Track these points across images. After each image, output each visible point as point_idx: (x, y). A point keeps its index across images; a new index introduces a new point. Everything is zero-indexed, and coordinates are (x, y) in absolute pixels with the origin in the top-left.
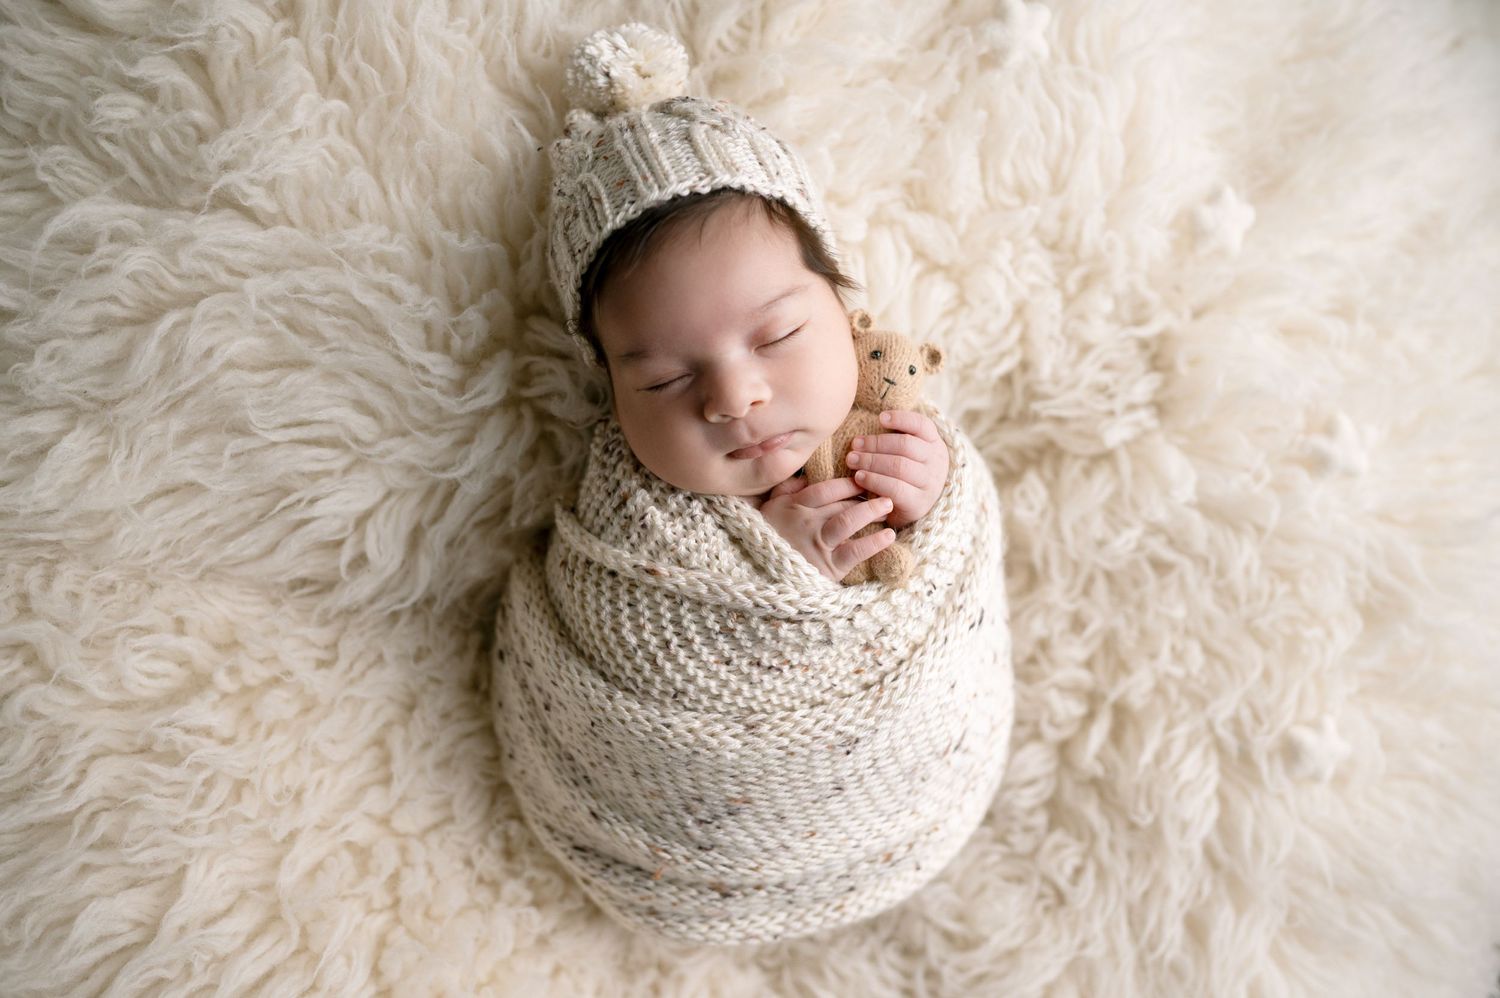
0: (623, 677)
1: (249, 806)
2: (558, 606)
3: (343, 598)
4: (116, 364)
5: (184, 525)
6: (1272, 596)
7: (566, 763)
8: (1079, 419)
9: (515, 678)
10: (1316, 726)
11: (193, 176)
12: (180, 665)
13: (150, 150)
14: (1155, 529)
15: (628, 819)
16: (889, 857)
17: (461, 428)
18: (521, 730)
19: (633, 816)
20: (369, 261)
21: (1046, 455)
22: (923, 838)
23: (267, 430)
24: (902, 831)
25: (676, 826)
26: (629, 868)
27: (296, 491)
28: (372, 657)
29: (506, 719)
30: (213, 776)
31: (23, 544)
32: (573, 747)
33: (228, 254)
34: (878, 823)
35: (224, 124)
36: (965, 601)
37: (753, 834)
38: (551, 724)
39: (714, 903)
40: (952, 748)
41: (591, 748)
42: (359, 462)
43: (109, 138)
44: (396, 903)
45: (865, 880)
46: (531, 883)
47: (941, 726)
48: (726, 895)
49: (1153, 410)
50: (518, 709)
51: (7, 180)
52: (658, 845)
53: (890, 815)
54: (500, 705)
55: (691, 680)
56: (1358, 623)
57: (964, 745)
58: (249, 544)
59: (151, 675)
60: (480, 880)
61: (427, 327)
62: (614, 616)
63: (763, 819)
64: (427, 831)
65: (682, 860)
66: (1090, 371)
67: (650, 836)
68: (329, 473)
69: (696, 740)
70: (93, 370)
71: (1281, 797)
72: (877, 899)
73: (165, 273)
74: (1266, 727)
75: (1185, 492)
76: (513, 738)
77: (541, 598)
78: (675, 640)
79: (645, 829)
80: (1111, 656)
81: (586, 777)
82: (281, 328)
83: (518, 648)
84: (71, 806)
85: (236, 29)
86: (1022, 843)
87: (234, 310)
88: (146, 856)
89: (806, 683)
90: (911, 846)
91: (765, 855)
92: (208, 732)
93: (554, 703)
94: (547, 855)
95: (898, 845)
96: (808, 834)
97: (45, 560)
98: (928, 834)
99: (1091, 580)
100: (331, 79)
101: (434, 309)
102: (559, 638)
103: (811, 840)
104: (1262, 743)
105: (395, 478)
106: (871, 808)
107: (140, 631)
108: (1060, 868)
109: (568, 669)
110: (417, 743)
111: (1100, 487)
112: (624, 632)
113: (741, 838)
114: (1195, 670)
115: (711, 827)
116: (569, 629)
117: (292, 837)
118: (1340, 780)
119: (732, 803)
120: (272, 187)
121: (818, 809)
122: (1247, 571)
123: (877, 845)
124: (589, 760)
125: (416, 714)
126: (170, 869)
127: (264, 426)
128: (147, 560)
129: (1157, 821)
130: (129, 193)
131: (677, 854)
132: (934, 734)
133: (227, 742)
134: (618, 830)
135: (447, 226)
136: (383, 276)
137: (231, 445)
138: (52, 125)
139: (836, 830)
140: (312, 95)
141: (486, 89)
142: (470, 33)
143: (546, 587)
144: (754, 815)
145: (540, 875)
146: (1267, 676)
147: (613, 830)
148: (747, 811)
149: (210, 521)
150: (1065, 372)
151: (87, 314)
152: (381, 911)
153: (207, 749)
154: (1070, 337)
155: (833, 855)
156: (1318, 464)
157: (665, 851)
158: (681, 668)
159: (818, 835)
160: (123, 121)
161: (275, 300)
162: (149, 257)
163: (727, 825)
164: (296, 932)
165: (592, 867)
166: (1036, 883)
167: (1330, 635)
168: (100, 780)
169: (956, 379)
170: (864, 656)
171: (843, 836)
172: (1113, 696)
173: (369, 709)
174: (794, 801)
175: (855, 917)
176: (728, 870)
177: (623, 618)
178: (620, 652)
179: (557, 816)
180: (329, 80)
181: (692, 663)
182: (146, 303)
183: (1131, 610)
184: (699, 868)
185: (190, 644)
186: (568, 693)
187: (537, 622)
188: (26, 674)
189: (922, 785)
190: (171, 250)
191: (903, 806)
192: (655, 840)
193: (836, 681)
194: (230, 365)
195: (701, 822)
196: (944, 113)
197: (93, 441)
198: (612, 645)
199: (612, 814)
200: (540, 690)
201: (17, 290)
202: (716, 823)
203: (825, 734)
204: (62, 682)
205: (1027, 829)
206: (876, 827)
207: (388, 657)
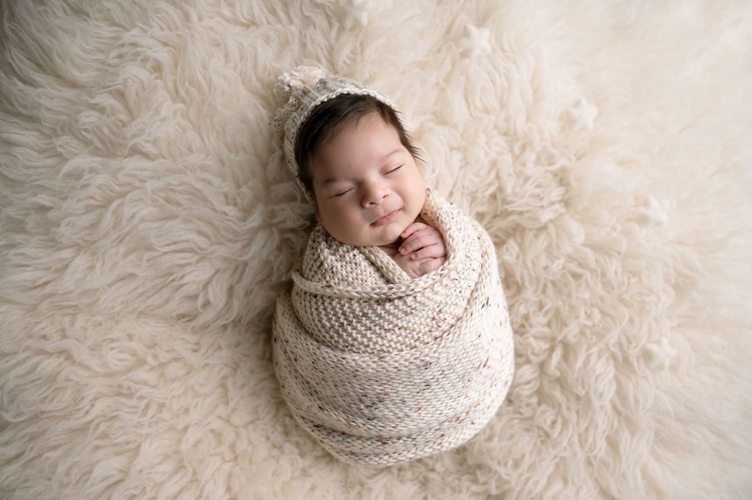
0: (326, 341)
1: (166, 415)
2: (297, 313)
3: (200, 321)
4: (95, 225)
5: (129, 293)
6: (629, 284)
7: (306, 385)
8: (528, 211)
9: (281, 349)
10: (658, 343)
11: (121, 142)
12: (132, 355)
13: (103, 133)
14: (570, 258)
15: (335, 408)
16: (458, 419)
17: (245, 239)
18: (286, 373)
19: (337, 407)
20: (198, 169)
21: (517, 231)
22: (473, 409)
23: (160, 247)
24: (461, 406)
25: (356, 410)
26: (339, 434)
27: (176, 273)
28: (216, 346)
29: (280, 370)
30: (149, 402)
31: (62, 308)
32: (308, 377)
33: (139, 173)
34: (450, 402)
35: (133, 119)
36: (478, 295)
37: (392, 410)
38: (298, 368)
39: (379, 447)
40: (482, 366)
41: (315, 376)
42: (202, 258)
43: (85, 130)
44: (236, 458)
45: (448, 431)
46: (297, 444)
47: (475, 354)
48: (384, 443)
49: (563, 204)
50: (284, 363)
51: (45, 153)
52: (350, 419)
53: (455, 398)
54: (277, 363)
55: (355, 339)
56: (672, 292)
57: (488, 364)
58: (157, 299)
59: (120, 360)
60: (274, 446)
61: (226, 196)
62: (318, 315)
63: (396, 403)
64: (248, 424)
65: (361, 425)
66: (530, 188)
67: (346, 416)
68: (189, 264)
69: (356, 364)
70: (86, 228)
71: (645, 378)
72: (458, 439)
73: (113, 184)
74: (634, 344)
75: (580, 239)
76: (283, 378)
77: (289, 310)
78: (345, 323)
79: (344, 413)
80: (558, 320)
81: (315, 391)
82: (163, 202)
83: (281, 336)
84: (88, 418)
85: (135, 79)
86: (527, 412)
87: (142, 197)
88: (122, 439)
89: (406, 336)
90: (468, 413)
91: (399, 420)
92: (146, 384)
93: (298, 358)
94: (304, 430)
95: (462, 413)
96: (418, 409)
97: (71, 314)
98: (475, 407)
99: (545, 286)
100: (177, 96)
101: (228, 187)
102: (297, 326)
103: (419, 412)
104: (633, 353)
105: (219, 264)
106: (446, 395)
107: (112, 341)
108: (545, 421)
109: (301, 339)
110: (239, 384)
111: (542, 242)
112: (324, 321)
113: (387, 413)
114: (597, 322)
115: (373, 408)
116: (302, 322)
117: (186, 429)
118: (674, 368)
119: (380, 396)
120: (155, 142)
121: (420, 396)
122: (616, 273)
123: (451, 413)
124: (315, 382)
125: (238, 371)
126: (133, 446)
127: (159, 245)
128: (115, 310)
129: (587, 393)
130: (96, 152)
131: (359, 423)
132: (472, 358)
133: (154, 387)
134: (331, 414)
135: (230, 151)
136: (204, 175)
137: (146, 255)
138: (62, 128)
139: (431, 406)
140: (169, 102)
141: (244, 93)
142: (235, 69)
143: (292, 306)
144: (391, 401)
145: (301, 440)
146: (631, 321)
147: (330, 414)
148: (387, 399)
149: (140, 290)
150: (518, 190)
151: (82, 205)
152: (229, 461)
153: (144, 391)
154: (519, 174)
155: (430, 418)
156: (643, 220)
157: (353, 422)
158: (350, 335)
159: (422, 409)
160: (91, 123)
161: (160, 190)
162: (105, 178)
163: (380, 407)
164: (190, 471)
165: (323, 434)
166: (536, 430)
167: (659, 300)
168: (100, 407)
169: (470, 199)
170: (432, 323)
171: (434, 409)
172: (560, 338)
173: (216, 369)
174: (408, 393)
175: (447, 448)
176: (382, 429)
177: (322, 315)
178: (323, 330)
179: (306, 412)
180: (176, 96)
181: (354, 332)
182: (106, 198)
183: (565, 298)
184: (369, 429)
185: (134, 345)
186: (301, 350)
187: (287, 320)
188: (66, 363)
189: (469, 383)
190: (114, 174)
191: (461, 394)
192: (348, 417)
193: (420, 335)
194: (143, 220)
195: (368, 406)
196: (447, 80)
197: (88, 259)
198: (319, 328)
199: (328, 407)
200: (292, 353)
201: (52, 198)
202: (374, 407)
203: (415, 361)
204: (81, 365)
205: (528, 405)
206: (449, 404)
207: (223, 346)
